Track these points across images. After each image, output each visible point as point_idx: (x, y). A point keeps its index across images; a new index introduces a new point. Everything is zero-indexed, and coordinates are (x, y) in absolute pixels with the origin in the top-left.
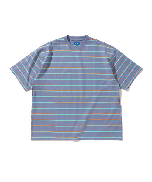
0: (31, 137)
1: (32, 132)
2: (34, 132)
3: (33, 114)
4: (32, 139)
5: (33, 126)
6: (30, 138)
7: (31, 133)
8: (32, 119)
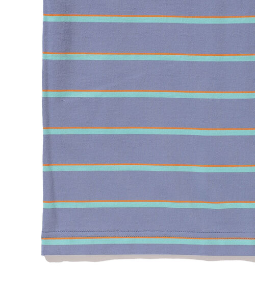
0: (46, 234)
1: (50, 206)
2: (59, 205)
3: (52, 94)
4: (47, 251)
5: (56, 168)
6: (37, 242)
7: (45, 211)
8: (47, 124)
